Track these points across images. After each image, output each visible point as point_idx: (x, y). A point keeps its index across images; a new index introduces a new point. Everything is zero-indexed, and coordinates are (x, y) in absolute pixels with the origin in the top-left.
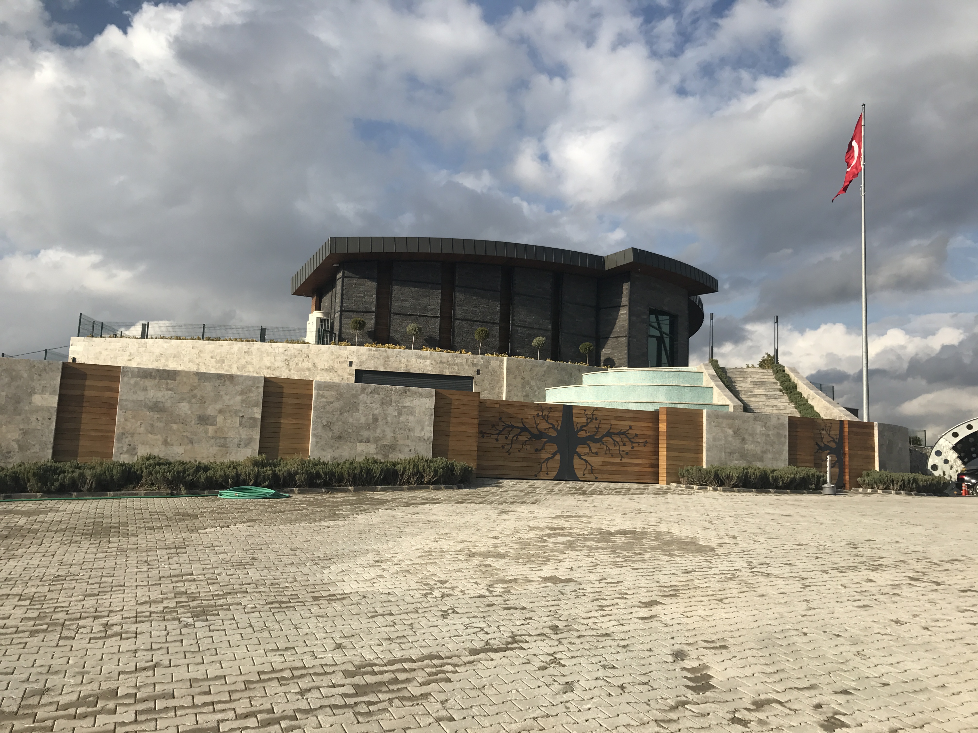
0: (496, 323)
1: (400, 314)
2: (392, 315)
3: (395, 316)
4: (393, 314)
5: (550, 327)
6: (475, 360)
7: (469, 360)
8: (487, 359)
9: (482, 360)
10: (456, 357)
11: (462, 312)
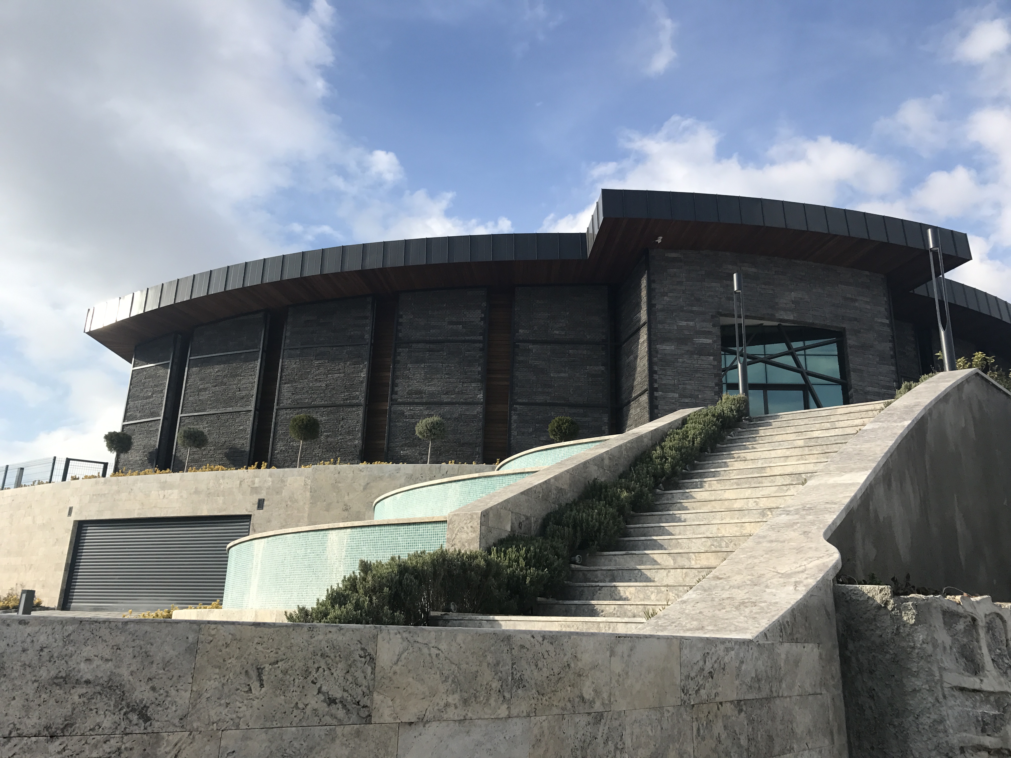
0: (358, 405)
2: (183, 419)
3: (187, 420)
5: (480, 396)
6: (257, 480)
7: (246, 481)
8: (281, 476)
9: (270, 479)
10: (223, 478)
11: (293, 394)
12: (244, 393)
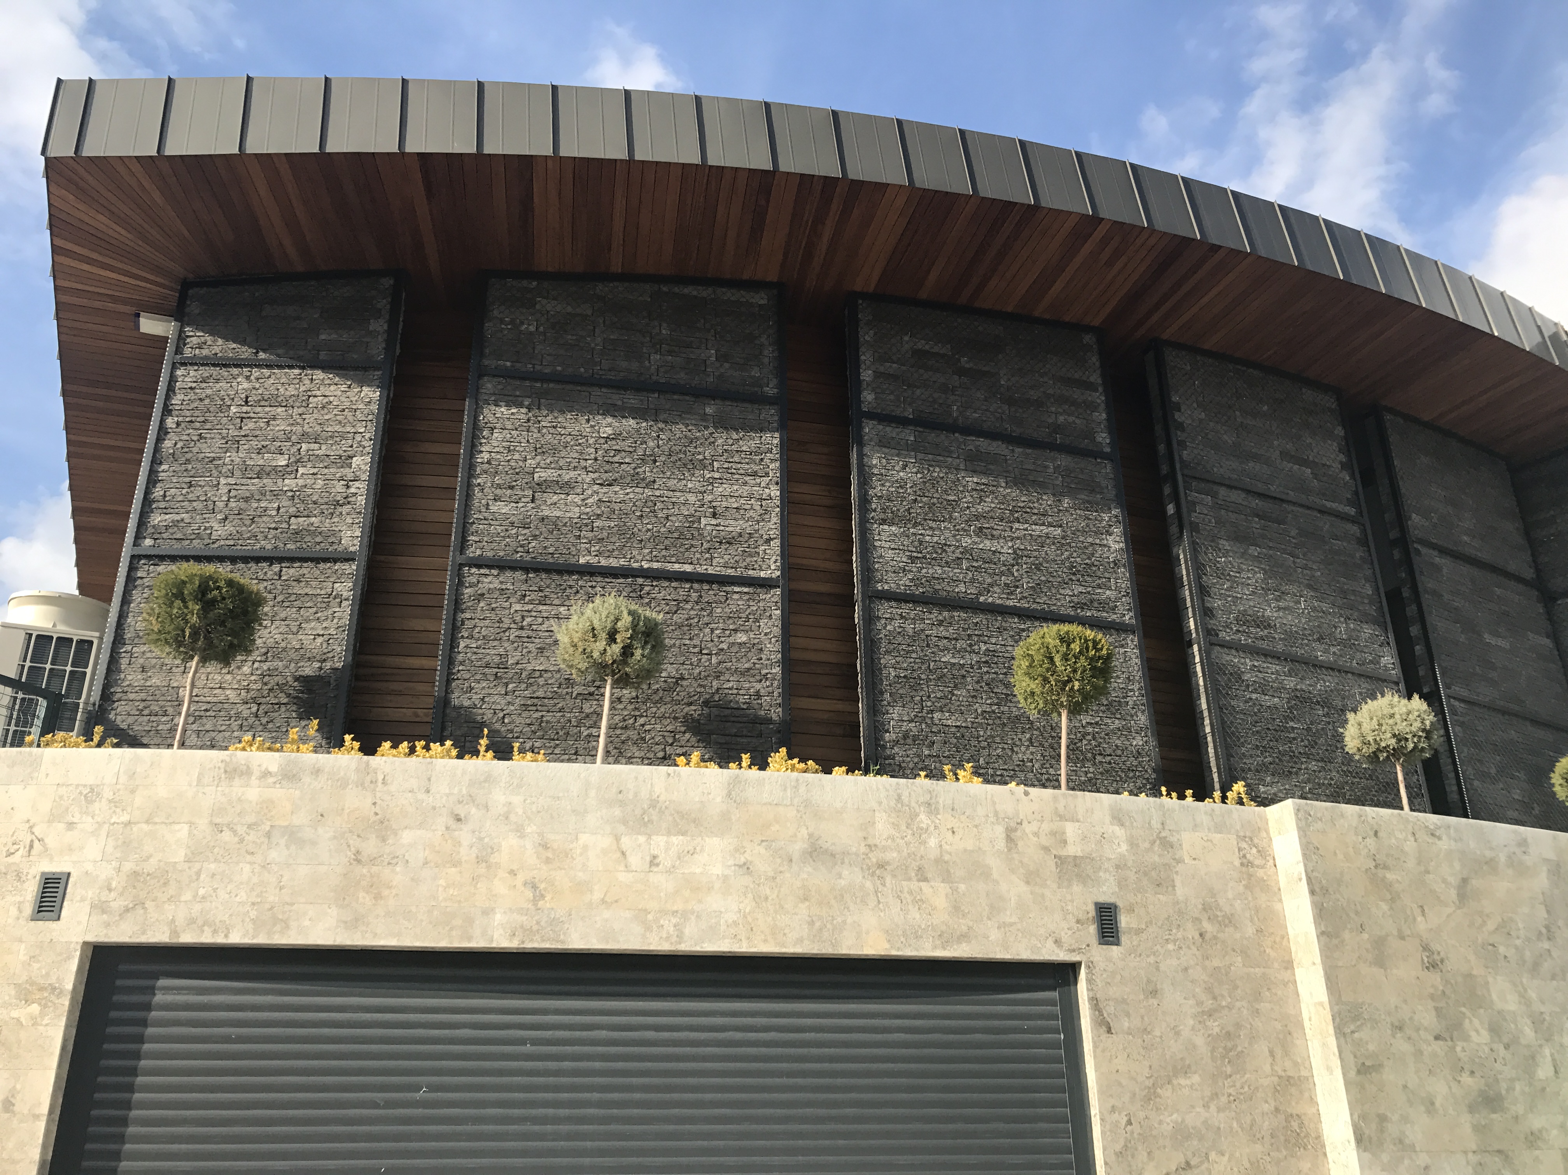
0: (1123, 627)
1: (526, 568)
2: (472, 574)
3: (491, 581)
4: (478, 563)
6: (1071, 830)
7: (1028, 828)
8: (1156, 824)
9: (1119, 831)
10: (931, 807)
11: (913, 559)
12: (735, 526)
